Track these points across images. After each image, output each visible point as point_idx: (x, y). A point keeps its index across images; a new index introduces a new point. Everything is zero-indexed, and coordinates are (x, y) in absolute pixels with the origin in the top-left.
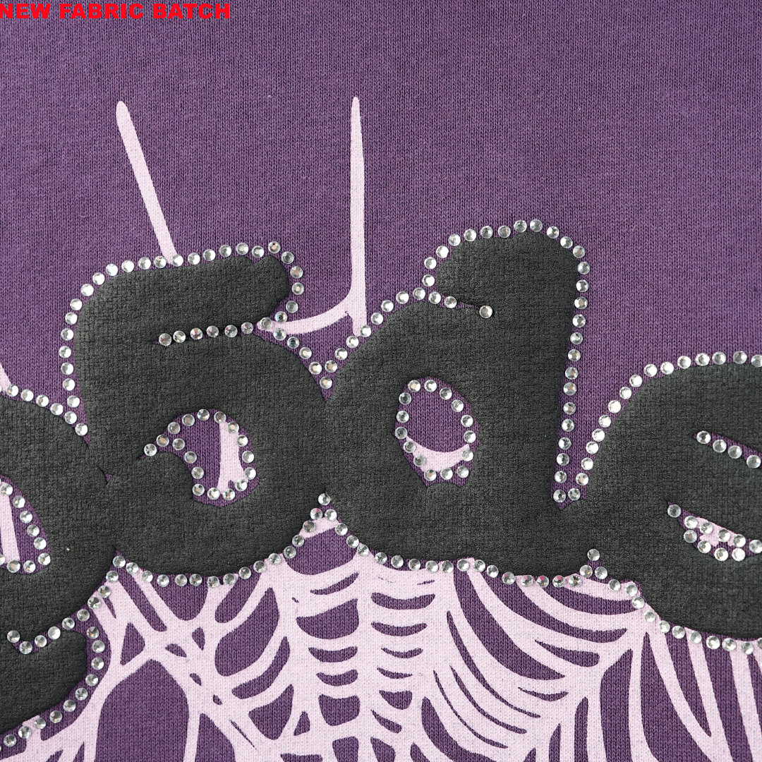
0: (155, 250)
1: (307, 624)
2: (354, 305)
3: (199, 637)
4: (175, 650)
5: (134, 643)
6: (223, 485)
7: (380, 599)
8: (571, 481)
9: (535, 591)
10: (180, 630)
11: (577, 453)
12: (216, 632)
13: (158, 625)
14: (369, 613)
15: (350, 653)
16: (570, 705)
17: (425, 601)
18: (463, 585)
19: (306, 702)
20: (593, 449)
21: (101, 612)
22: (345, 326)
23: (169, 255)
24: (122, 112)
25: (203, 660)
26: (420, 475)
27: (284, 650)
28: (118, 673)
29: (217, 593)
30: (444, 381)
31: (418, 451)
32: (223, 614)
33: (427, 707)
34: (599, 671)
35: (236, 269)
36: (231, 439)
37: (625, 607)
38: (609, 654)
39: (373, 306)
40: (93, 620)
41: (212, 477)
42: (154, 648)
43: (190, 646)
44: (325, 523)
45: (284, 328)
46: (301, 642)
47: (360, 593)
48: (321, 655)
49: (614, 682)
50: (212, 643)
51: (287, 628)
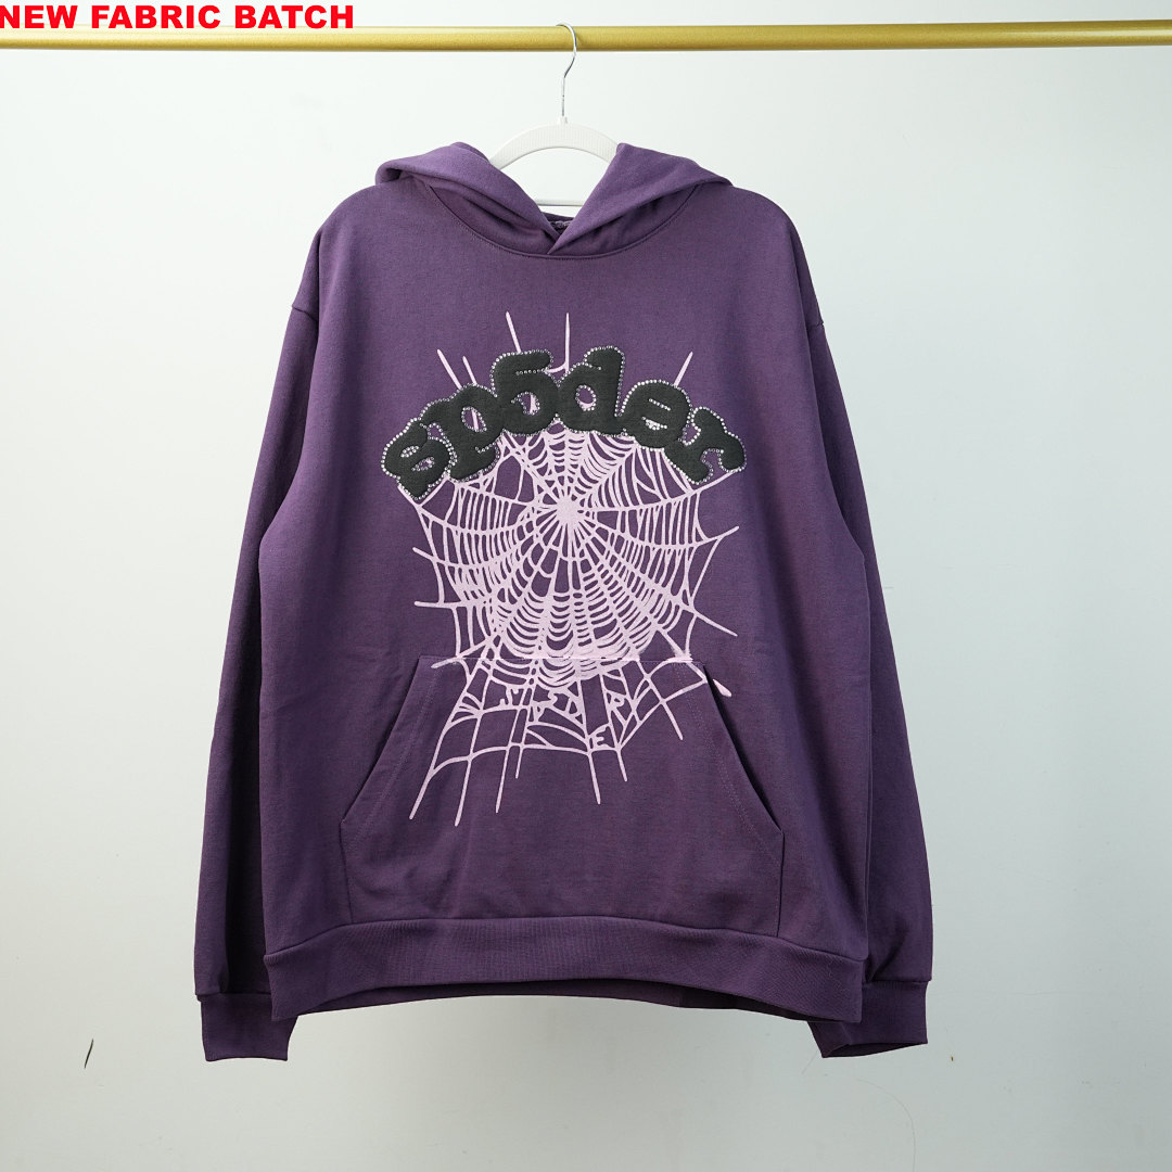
0: (515, 351)
1: (551, 447)
2: (566, 366)
3: (524, 450)
4: (518, 453)
5: (507, 451)
6: (531, 411)
7: (571, 441)
8: (619, 411)
9: (610, 439)
10: (519, 448)
11: (621, 404)
12: (529, 449)
13: (514, 447)
14: (568, 444)
15: (563, 455)
16: (618, 467)
17: (582, 441)
18: (592, 436)
19: (551, 467)
20: (625, 403)
21: (499, 443)
22: (564, 371)
23: (519, 351)
24: (508, 315)
25: (525, 456)
26: (581, 410)
27: (546, 453)
28: (503, 459)
29: (529, 439)
30: (588, 386)
31: (581, 403)
32: (530, 444)
33: (582, 468)
34: (625, 459)
35: (535, 356)
36: (533, 399)
37: (632, 442)
38: (627, 454)
39: (571, 366)
40: (497, 446)
41: (528, 409)
42: (512, 453)
43: (522, 452)
44: (557, 421)
45: (548, 371)
46: (550, 452)
47: (565, 439)
48: (555, 455)
49: (629, 461)
50: (527, 452)
51: (547, 448)
